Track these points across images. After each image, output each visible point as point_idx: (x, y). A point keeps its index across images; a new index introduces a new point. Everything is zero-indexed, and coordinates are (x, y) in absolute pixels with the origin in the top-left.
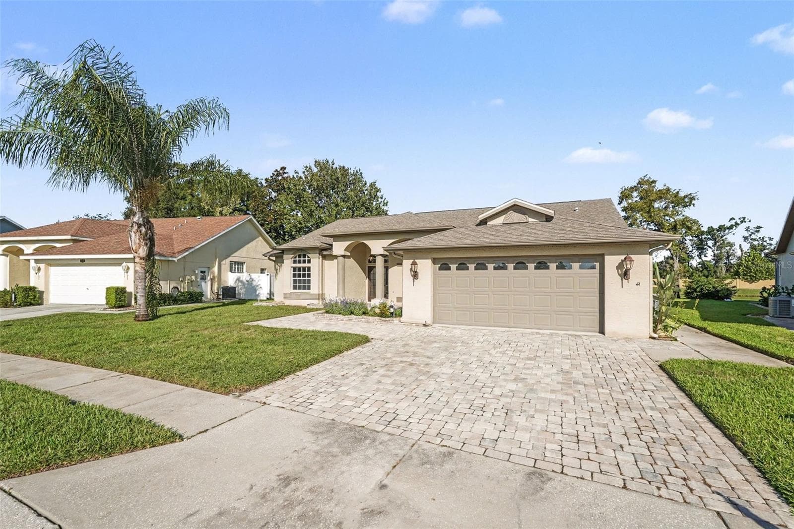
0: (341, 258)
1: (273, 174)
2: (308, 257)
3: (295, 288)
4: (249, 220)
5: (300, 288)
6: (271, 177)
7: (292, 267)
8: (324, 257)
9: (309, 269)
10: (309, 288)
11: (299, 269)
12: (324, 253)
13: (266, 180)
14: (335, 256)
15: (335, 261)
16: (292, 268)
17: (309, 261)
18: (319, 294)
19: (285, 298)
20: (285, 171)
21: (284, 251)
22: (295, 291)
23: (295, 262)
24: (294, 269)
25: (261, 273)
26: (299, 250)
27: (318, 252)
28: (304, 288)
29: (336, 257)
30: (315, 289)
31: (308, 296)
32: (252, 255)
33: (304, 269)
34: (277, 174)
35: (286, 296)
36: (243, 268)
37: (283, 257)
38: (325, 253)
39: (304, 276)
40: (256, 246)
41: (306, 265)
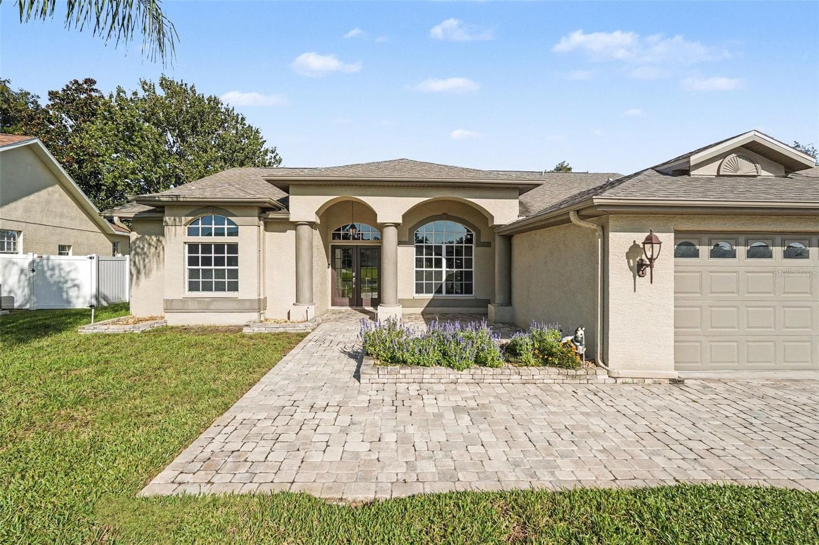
0: (307, 228)
1: (67, 86)
2: (230, 223)
3: (193, 287)
4: (28, 145)
5: (207, 287)
6: (64, 90)
7: (185, 243)
8: (269, 225)
9: (233, 248)
10: (234, 287)
11: (206, 248)
12: (270, 216)
13: (53, 95)
14: (293, 223)
15: (291, 234)
16: (187, 246)
17: (234, 233)
18: (259, 299)
19: (166, 310)
20: (94, 87)
21: (163, 207)
22: (195, 294)
23: (192, 232)
24: (193, 248)
25: (60, 254)
26: (207, 207)
27: (256, 212)
28: (220, 287)
29: (295, 225)
30: (247, 290)
31: (230, 305)
32: (38, 218)
33: (219, 248)
34: (76, 90)
35: (170, 306)
36: (15, 244)
37: (161, 220)
38: (272, 215)
39: (219, 262)
40: (48, 202)
41: (226, 239)
